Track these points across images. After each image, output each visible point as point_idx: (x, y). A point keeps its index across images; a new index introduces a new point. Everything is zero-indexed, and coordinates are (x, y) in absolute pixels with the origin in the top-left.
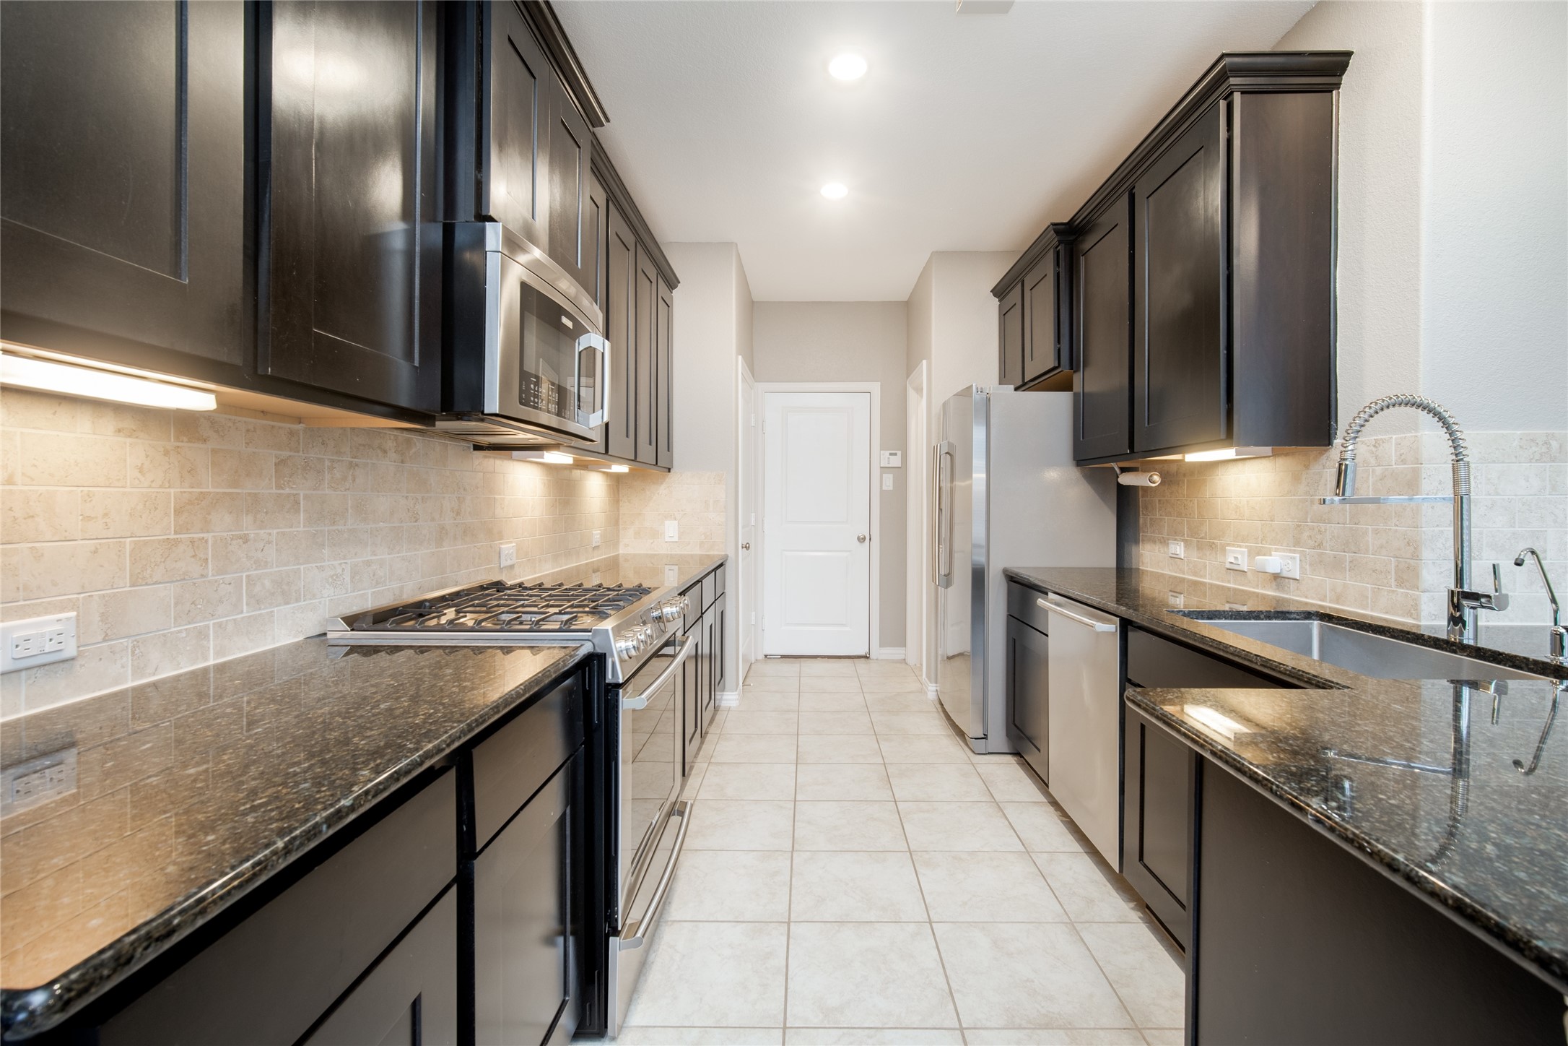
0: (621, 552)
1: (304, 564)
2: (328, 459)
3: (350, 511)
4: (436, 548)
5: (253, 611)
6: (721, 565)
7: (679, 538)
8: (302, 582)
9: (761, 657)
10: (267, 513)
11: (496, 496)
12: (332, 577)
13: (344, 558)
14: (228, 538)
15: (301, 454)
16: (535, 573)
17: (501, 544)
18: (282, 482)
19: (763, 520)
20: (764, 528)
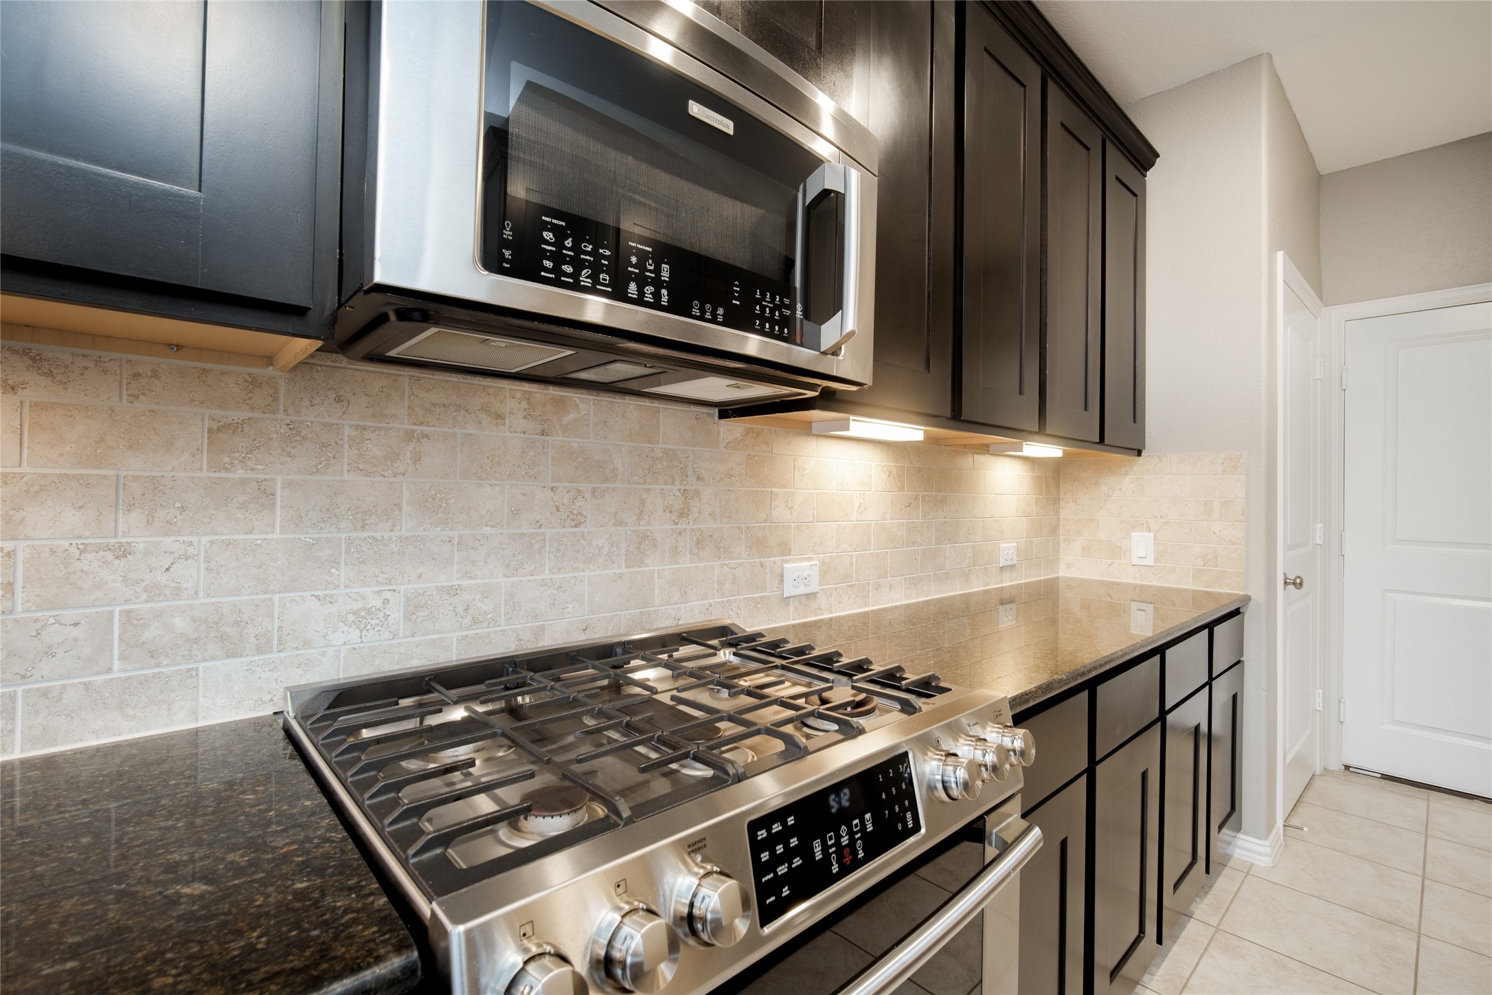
0: (1061, 574)
1: (280, 592)
2: (350, 426)
3: (405, 508)
4: (627, 567)
5: (136, 669)
6: (1236, 613)
7: (1156, 560)
8: (276, 621)
9: (1336, 766)
10: (183, 509)
11: (774, 490)
12: (355, 613)
13: (389, 582)
14: (73, 549)
15: (281, 415)
16: (866, 605)
17: (787, 561)
18: (227, 460)
19: (1341, 536)
20: (1343, 549)
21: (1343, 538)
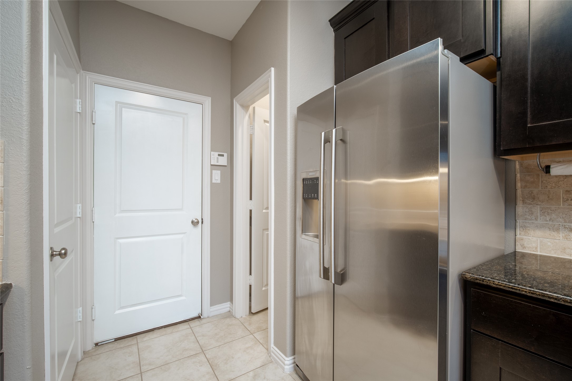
9: (91, 347)
19: (92, 211)
20: (93, 218)
21: (93, 211)
